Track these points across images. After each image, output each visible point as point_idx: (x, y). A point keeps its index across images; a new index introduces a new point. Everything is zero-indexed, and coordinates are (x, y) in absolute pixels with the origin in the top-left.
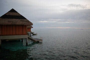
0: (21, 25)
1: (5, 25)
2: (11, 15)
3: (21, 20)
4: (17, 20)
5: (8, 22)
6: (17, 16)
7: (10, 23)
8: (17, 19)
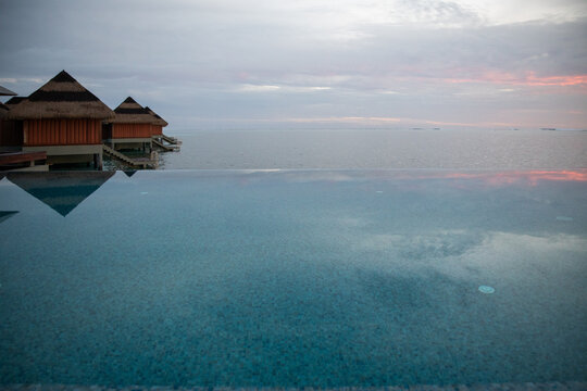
0: (83, 119)
1: (38, 120)
2: (57, 92)
3: (82, 103)
4: (73, 103)
5: (47, 110)
6: (73, 93)
7: (51, 114)
8: (71, 100)
